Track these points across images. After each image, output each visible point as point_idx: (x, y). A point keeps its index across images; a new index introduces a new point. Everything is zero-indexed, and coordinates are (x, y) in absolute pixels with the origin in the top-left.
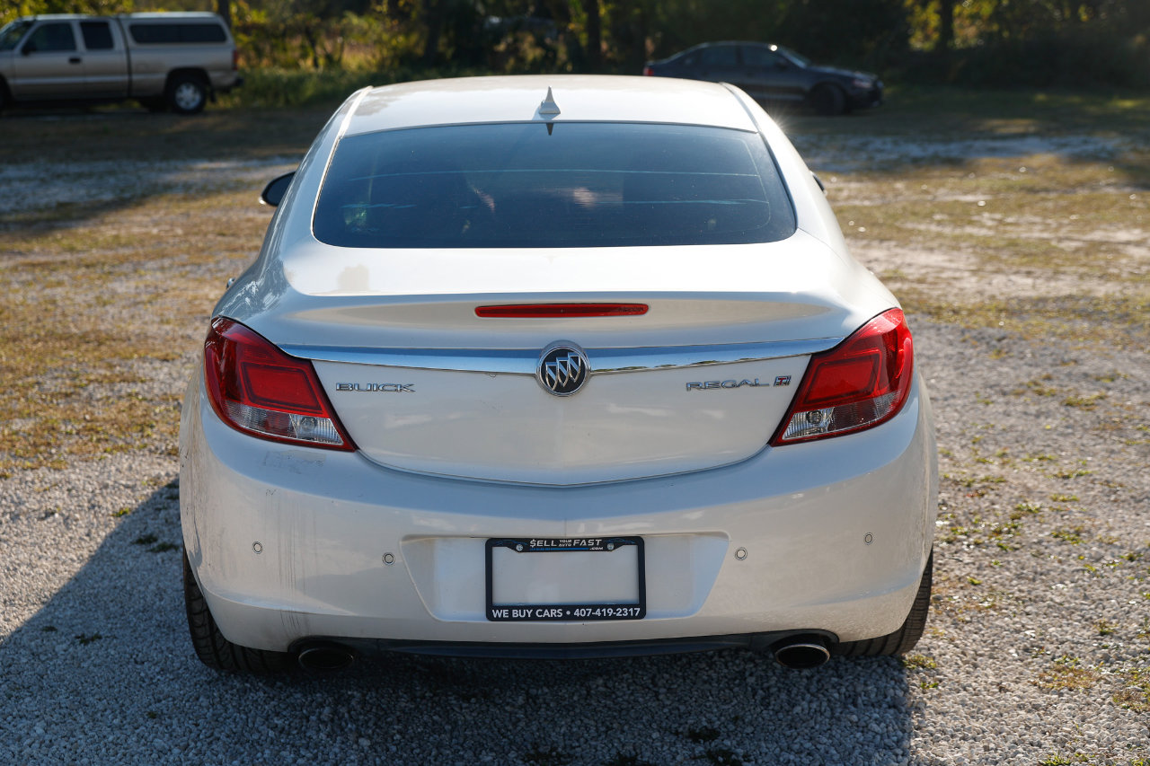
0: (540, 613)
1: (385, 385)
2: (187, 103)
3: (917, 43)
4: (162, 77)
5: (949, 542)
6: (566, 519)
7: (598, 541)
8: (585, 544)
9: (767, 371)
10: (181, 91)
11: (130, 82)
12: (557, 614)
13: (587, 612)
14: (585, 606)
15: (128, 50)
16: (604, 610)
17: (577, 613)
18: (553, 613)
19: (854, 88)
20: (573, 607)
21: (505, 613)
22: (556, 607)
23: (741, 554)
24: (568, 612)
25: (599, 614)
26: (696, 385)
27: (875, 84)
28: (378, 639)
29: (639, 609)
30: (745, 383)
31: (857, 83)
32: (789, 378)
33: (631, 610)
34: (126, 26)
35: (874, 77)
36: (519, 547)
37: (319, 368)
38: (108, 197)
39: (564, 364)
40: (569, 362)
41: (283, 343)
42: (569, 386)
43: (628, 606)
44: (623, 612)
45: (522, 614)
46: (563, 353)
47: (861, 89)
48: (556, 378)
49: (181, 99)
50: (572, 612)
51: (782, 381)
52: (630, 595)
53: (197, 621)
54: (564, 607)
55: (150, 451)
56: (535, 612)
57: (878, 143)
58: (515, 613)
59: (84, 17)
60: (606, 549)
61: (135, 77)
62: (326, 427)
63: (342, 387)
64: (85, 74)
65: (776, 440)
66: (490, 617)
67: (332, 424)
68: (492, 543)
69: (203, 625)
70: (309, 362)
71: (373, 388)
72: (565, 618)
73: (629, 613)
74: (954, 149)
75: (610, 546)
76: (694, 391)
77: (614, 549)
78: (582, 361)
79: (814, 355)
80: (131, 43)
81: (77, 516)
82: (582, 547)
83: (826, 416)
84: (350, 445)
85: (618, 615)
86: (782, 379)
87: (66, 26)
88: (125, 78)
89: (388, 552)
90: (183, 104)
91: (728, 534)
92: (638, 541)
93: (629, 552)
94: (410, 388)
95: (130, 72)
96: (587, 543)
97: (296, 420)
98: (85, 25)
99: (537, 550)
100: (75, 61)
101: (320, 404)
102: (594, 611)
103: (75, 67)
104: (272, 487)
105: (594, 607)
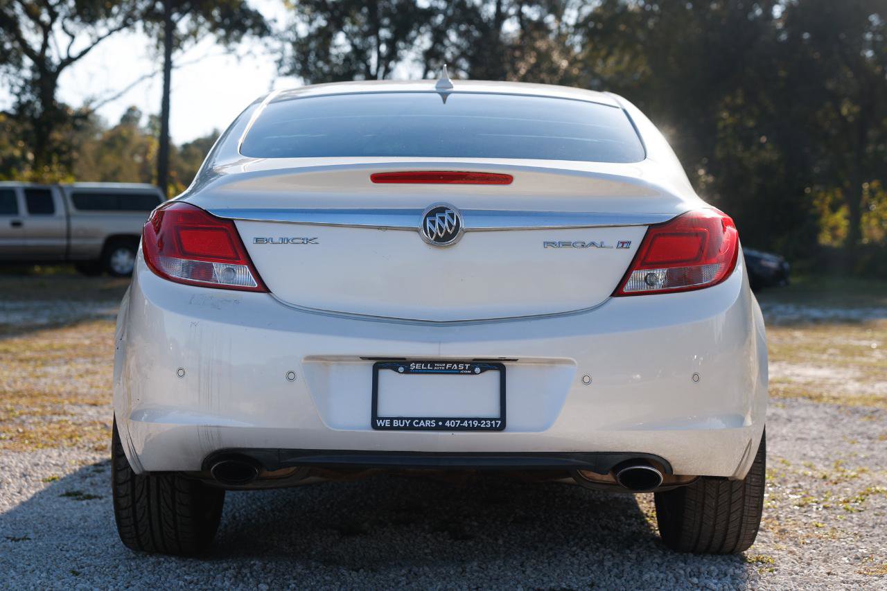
0: (416, 423)
1: (294, 239)
2: (122, 267)
3: (825, 239)
4: (99, 242)
5: (800, 506)
6: (440, 342)
7: (467, 365)
8: (456, 368)
9: (612, 236)
10: (116, 256)
11: (68, 247)
12: (431, 424)
13: (456, 423)
14: (455, 419)
15: (68, 217)
16: (471, 422)
17: (447, 424)
18: (428, 423)
19: (762, 267)
20: (444, 420)
21: (387, 423)
22: (431, 419)
23: (586, 380)
24: (440, 424)
25: (466, 425)
26: (552, 244)
27: (781, 265)
28: (279, 450)
29: (500, 422)
30: (593, 244)
31: (764, 263)
32: (629, 243)
33: (493, 422)
34: (68, 194)
35: (781, 258)
36: (401, 369)
37: (239, 225)
38: (43, 321)
39: (443, 219)
40: (447, 217)
41: (211, 208)
42: (445, 238)
43: (491, 420)
44: (486, 424)
45: (402, 424)
46: (441, 210)
47: (768, 268)
48: (436, 230)
49: (117, 264)
50: (444, 423)
51: (624, 244)
52: (494, 412)
53: (121, 491)
54: (437, 420)
55: (79, 448)
56: (411, 424)
57: (781, 308)
58: (396, 424)
59: (27, 184)
60: (473, 373)
61: (74, 242)
62: (243, 275)
63: (258, 240)
64: (25, 237)
65: (618, 292)
66: (374, 426)
67: (248, 270)
68: (381, 364)
69: (126, 495)
70: (232, 221)
71: (284, 241)
72: (437, 428)
73: (492, 424)
74: (854, 314)
75: (477, 370)
76: (549, 248)
77: (481, 372)
78: (457, 217)
79: (651, 226)
80: (72, 209)
81: (10, 480)
82: (453, 370)
83: (660, 274)
84: (263, 288)
85: (482, 426)
86: (623, 243)
87: (11, 192)
88: (64, 242)
89: (292, 370)
90: (118, 269)
91: (575, 361)
93: (493, 376)
94: (315, 240)
95: (68, 236)
96: (458, 366)
97: (219, 269)
98: (28, 192)
99: (416, 372)
100: (16, 224)
101: (240, 254)
102: (462, 422)
103: (17, 230)
104: (195, 320)
105: (462, 420)
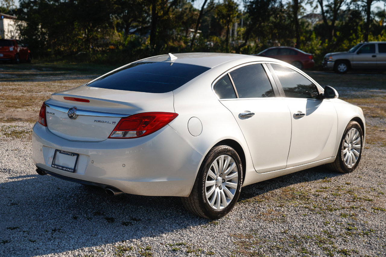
0: (58, 167)
12: (61, 168)
14: (65, 167)
22: (61, 166)
25: (67, 170)
26: (96, 121)
30: (106, 122)
36: (59, 152)
43: (72, 169)
51: (114, 122)
58: (55, 166)
59: (380, 42)
60: (71, 155)
63: (47, 112)
66: (52, 166)
68: (56, 151)
71: (51, 113)
79: (122, 118)
84: (46, 125)
85: (70, 171)
87: (374, 45)
92: (78, 155)
93: (75, 157)
96: (69, 153)
98: (380, 45)
99: (62, 153)
100: (374, 56)
